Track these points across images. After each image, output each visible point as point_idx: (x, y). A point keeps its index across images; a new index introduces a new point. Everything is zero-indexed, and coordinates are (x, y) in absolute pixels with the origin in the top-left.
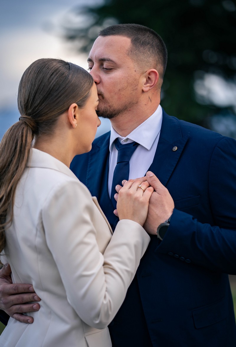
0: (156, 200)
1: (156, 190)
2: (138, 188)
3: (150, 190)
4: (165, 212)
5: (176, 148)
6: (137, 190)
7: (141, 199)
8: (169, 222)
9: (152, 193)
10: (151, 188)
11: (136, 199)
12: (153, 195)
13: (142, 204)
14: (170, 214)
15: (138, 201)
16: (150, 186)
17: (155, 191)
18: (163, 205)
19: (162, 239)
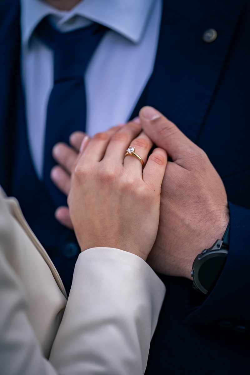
0: (180, 186)
1: (174, 156)
2: (125, 155)
3: (158, 160)
4: (210, 216)
5: (211, 35)
6: (123, 164)
7: (142, 189)
8: (225, 246)
9: (166, 168)
10: (159, 153)
11: (127, 190)
12: (168, 175)
13: (145, 200)
14: (223, 222)
15: (133, 193)
16: (154, 146)
17: (170, 159)
18: (201, 200)
19: (205, 291)
